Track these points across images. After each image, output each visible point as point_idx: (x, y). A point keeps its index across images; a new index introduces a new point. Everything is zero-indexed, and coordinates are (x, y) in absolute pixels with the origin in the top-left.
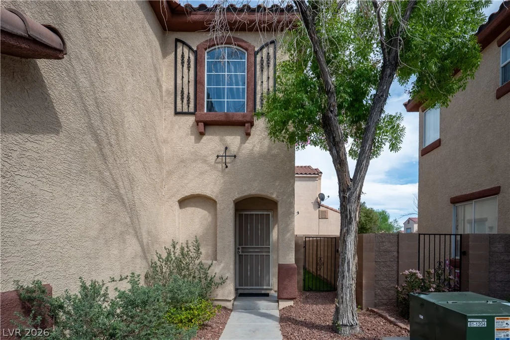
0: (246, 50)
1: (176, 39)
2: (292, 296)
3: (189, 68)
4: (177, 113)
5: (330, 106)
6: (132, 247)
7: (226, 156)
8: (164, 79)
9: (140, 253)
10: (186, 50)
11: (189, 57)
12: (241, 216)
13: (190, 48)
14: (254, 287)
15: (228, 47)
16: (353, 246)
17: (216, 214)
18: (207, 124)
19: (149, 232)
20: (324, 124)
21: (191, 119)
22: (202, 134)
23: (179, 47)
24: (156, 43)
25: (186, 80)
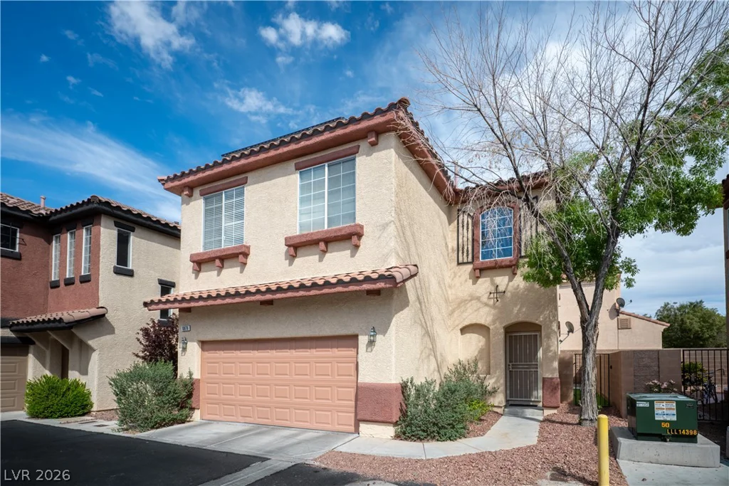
1: (458, 210)
2: (556, 405)
3: (468, 228)
4: (459, 264)
6: (433, 365)
7: (496, 293)
8: (449, 240)
9: (437, 369)
10: (466, 217)
11: (468, 222)
12: (511, 337)
13: (469, 215)
14: (524, 399)
16: (591, 361)
17: (489, 338)
18: (481, 270)
19: (441, 355)
21: (470, 267)
22: (478, 278)
23: (461, 215)
24: (444, 217)
25: (465, 239)
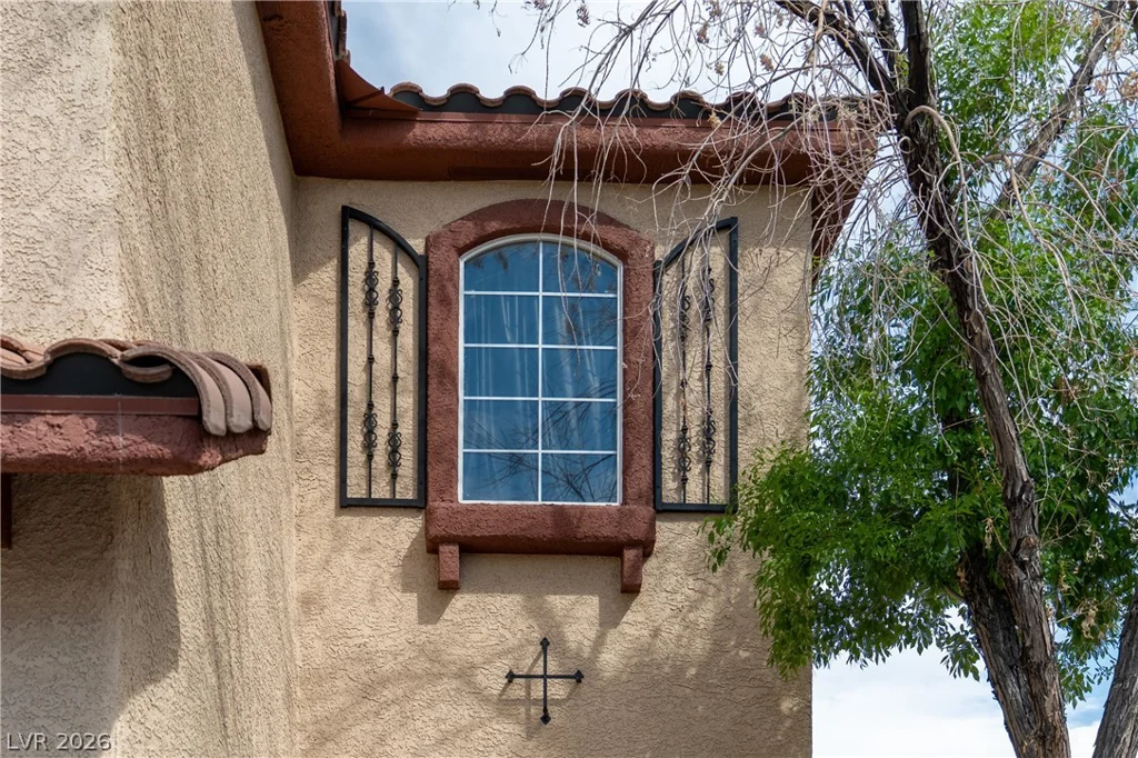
0: (623, 255)
1: (344, 208)
3: (395, 320)
4: (346, 504)
5: (1018, 547)
7: (545, 677)
10: (384, 255)
11: (396, 282)
13: (400, 246)
15: (544, 242)
18: (472, 548)
20: (971, 585)
21: (406, 530)
22: (449, 588)
23: (356, 240)
